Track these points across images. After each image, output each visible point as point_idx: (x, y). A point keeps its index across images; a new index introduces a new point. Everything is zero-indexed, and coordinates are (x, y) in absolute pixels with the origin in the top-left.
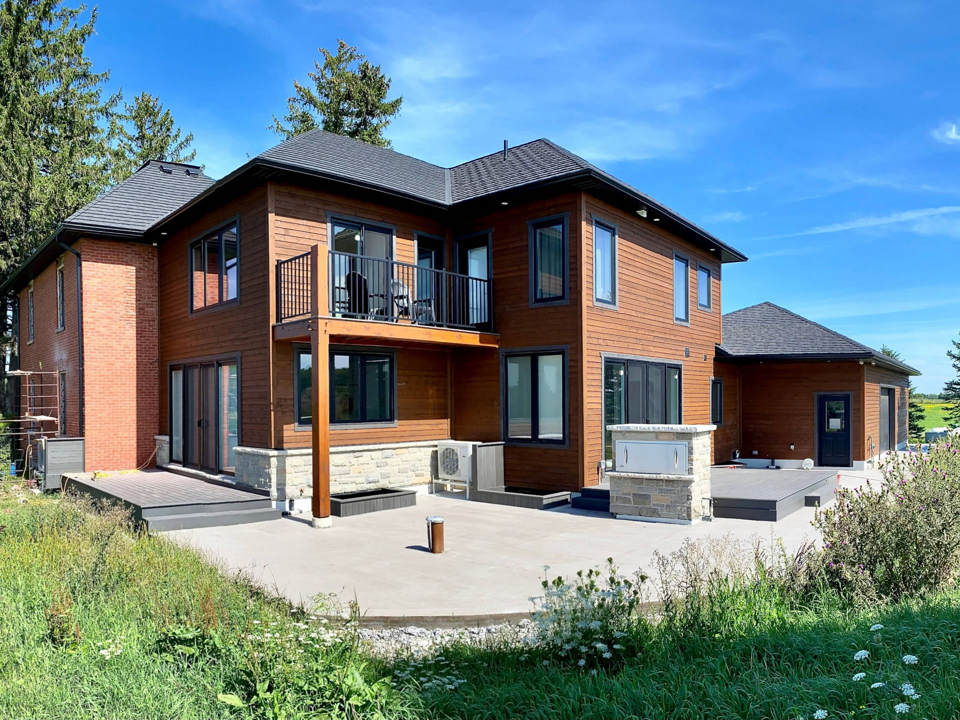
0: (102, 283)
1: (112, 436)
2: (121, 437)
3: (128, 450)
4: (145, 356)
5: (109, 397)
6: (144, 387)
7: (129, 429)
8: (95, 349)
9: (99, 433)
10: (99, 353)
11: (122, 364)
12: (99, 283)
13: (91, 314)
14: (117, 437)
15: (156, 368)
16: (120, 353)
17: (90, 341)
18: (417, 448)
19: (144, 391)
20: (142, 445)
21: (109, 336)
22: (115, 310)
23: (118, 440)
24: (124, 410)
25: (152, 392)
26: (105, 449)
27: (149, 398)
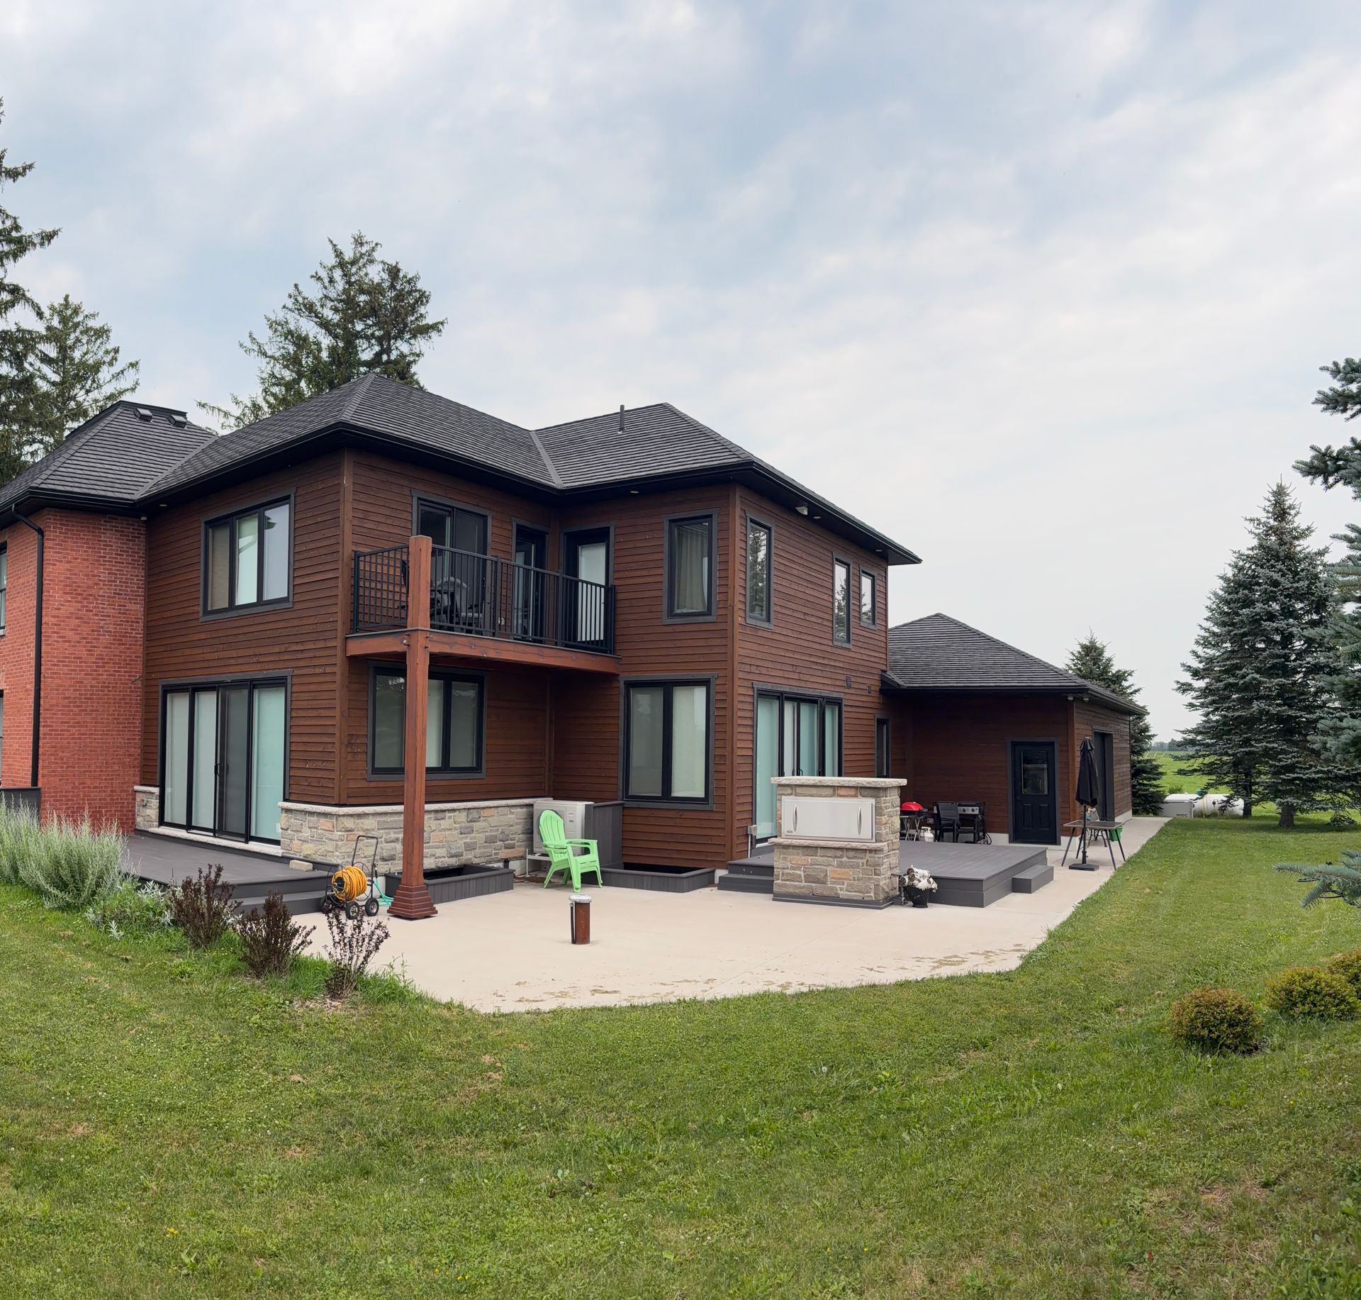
0: (71, 570)
1: (77, 784)
2: (89, 788)
3: (98, 805)
4: (125, 672)
5: (74, 729)
6: (122, 715)
7: (100, 775)
8: (58, 661)
9: (60, 780)
10: (63, 666)
11: (94, 682)
12: (68, 570)
13: (55, 612)
14: (84, 787)
15: (139, 688)
16: (91, 667)
17: (52, 649)
18: (508, 809)
19: (121, 720)
20: (117, 799)
21: (79, 642)
22: (87, 606)
23: (84, 792)
24: (95, 747)
25: (133, 723)
26: (67, 804)
27: (129, 731)
